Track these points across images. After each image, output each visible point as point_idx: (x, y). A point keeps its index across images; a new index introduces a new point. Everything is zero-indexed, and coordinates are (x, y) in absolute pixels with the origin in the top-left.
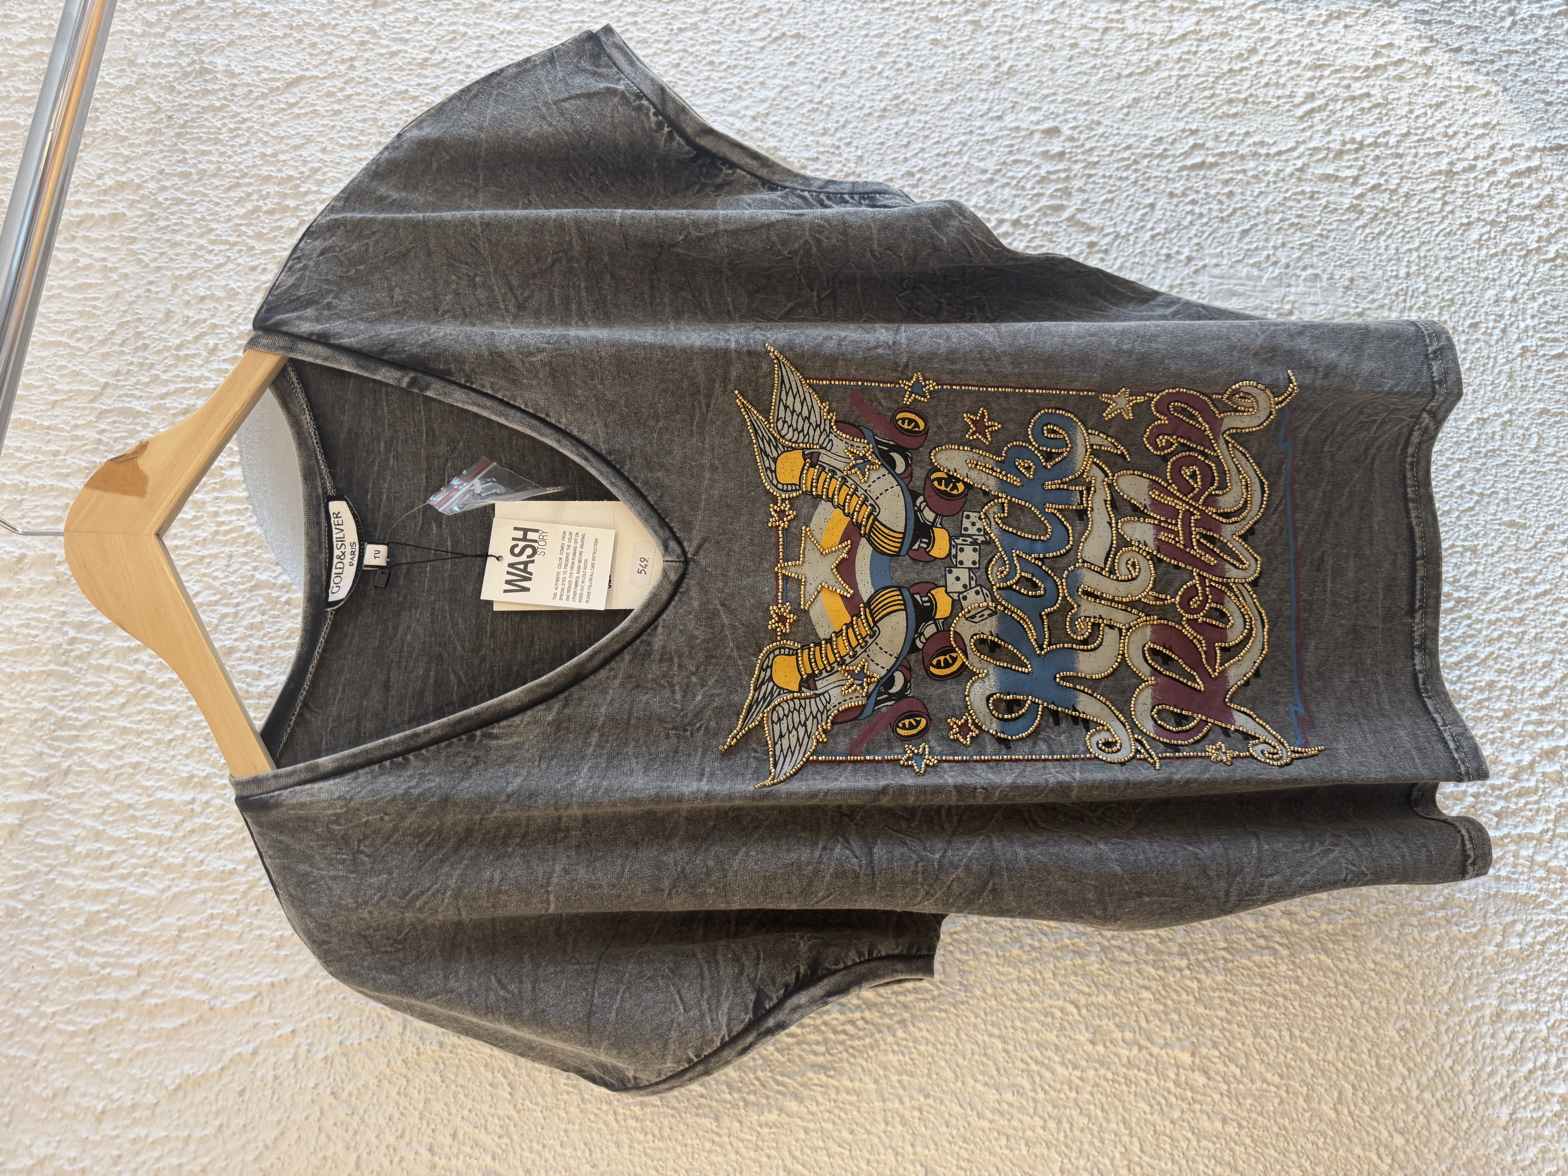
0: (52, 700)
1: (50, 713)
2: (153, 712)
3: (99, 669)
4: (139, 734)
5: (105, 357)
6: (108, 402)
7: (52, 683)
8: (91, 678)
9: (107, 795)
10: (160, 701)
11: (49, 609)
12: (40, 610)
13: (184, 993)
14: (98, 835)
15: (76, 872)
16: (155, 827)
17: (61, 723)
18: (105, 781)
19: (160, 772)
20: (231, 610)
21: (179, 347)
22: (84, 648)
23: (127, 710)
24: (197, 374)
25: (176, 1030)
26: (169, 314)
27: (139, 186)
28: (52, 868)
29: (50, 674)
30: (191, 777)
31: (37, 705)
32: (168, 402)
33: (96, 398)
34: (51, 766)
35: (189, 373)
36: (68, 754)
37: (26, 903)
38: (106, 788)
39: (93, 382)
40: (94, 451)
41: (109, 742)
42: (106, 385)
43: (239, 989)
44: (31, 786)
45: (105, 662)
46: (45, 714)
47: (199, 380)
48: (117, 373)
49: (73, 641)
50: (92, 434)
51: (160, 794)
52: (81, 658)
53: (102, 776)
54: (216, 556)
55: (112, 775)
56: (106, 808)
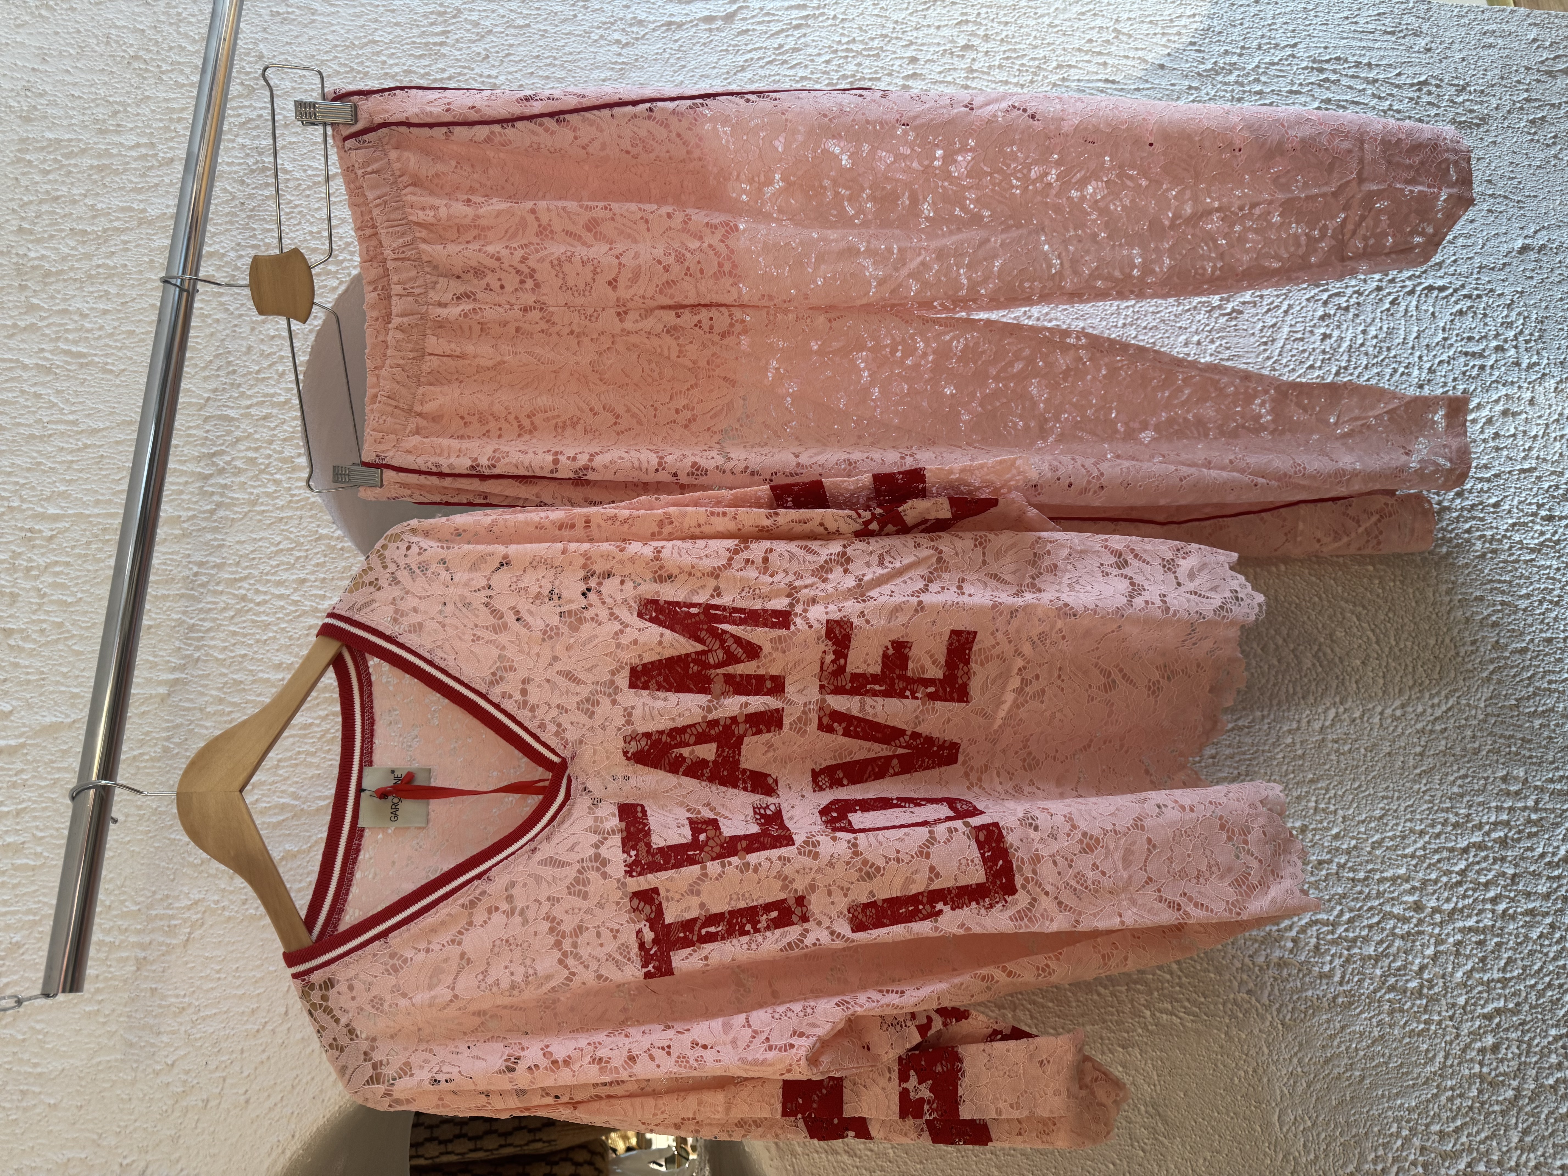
0: (184, 613)
1: (184, 622)
2: (253, 621)
3: (215, 593)
4: (245, 635)
5: (206, 379)
6: (209, 411)
7: (183, 602)
8: (210, 599)
9: (225, 675)
10: (258, 614)
11: (178, 553)
12: (172, 553)
13: (282, 800)
14: (221, 701)
15: (208, 724)
16: (259, 695)
17: (192, 628)
18: (224, 666)
19: (260, 660)
20: (303, 554)
21: (258, 372)
22: (204, 579)
23: (236, 620)
24: (272, 391)
25: (280, 823)
26: (250, 348)
27: (224, 255)
28: (192, 722)
29: (182, 596)
30: (281, 664)
31: (175, 616)
32: (253, 411)
33: (202, 407)
34: (187, 656)
35: (266, 390)
36: (198, 648)
37: (175, 744)
38: (225, 671)
39: (200, 396)
40: (202, 445)
41: (225, 641)
42: (209, 399)
43: (319, 798)
44: (174, 669)
45: (220, 588)
46: (181, 623)
47: (273, 395)
48: (215, 391)
49: (196, 574)
50: (200, 433)
51: (261, 675)
52: (203, 585)
53: (221, 662)
54: (290, 518)
55: (228, 662)
56: (226, 683)
